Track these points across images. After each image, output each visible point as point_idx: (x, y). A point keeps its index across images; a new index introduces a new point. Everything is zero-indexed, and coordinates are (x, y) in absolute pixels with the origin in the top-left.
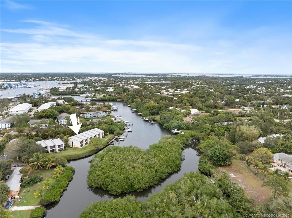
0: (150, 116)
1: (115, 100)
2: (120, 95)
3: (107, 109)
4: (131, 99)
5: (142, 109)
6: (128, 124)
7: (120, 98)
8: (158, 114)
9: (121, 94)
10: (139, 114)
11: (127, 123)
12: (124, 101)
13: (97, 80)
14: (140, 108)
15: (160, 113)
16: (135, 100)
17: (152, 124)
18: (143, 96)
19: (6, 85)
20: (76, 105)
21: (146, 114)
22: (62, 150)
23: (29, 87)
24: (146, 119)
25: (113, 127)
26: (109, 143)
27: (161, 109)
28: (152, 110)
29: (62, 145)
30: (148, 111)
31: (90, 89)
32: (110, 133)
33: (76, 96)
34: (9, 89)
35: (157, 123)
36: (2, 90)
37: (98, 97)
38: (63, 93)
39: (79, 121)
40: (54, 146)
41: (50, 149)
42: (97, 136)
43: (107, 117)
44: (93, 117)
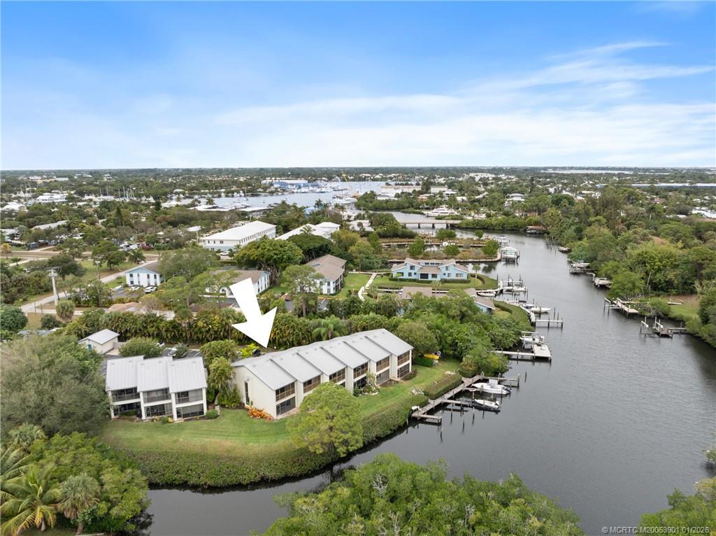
0: (646, 294)
1: (521, 230)
2: (539, 214)
3: (482, 254)
4: (573, 227)
5: (611, 263)
6: (542, 321)
7: (537, 223)
8: (686, 289)
9: (545, 210)
10: (598, 281)
11: (539, 314)
12: (548, 233)
13: (489, 180)
14: (606, 259)
15: (699, 289)
16: (588, 229)
17: (658, 334)
18: (622, 222)
19: (276, 186)
20: (396, 235)
21: (630, 285)
22: (194, 414)
23: (322, 192)
24: (626, 309)
25: (465, 331)
26: (420, 413)
27: (704, 272)
28: (659, 270)
29: (196, 391)
30: (638, 276)
31: (459, 199)
32: (444, 357)
33: (414, 213)
34: (280, 193)
35: (681, 333)
36: (266, 196)
37: (470, 218)
38: (384, 205)
39: (367, 286)
40: (166, 391)
41: (146, 401)
42: (373, 367)
43: (469, 282)
44: (418, 277)
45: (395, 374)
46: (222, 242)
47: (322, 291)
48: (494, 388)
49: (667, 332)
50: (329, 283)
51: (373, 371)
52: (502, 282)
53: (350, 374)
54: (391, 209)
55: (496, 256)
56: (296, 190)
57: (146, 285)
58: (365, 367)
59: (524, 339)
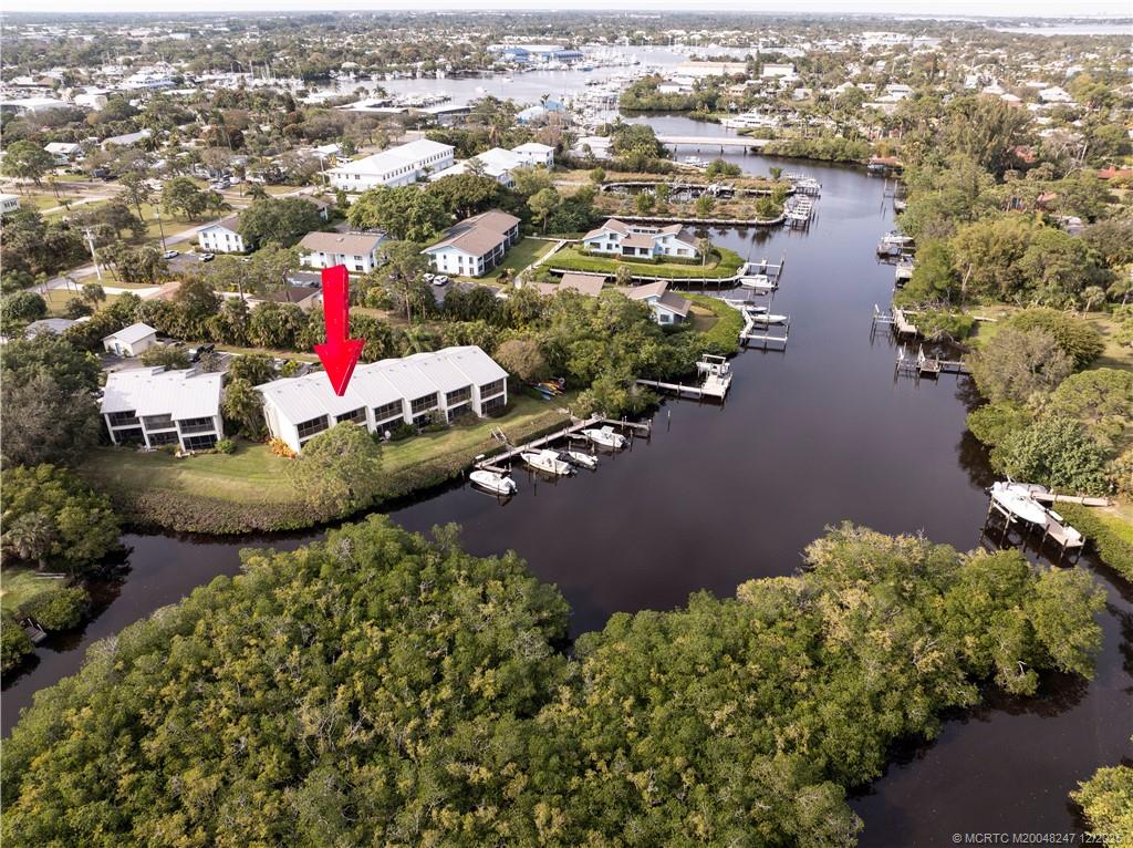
19: (508, 57)
22: (206, 446)
24: (901, 324)
29: (203, 419)
35: (960, 372)
39: (539, 263)
40: (169, 416)
41: (149, 427)
42: (443, 400)
43: (698, 263)
44: (620, 251)
45: (477, 409)
46: (357, 177)
47: (461, 270)
48: (607, 438)
49: (936, 369)
50: (471, 261)
51: (443, 405)
52: (746, 265)
53: (407, 407)
54: (675, 110)
55: (778, 216)
56: (540, 65)
57: (226, 250)
58: (431, 399)
59: (703, 366)
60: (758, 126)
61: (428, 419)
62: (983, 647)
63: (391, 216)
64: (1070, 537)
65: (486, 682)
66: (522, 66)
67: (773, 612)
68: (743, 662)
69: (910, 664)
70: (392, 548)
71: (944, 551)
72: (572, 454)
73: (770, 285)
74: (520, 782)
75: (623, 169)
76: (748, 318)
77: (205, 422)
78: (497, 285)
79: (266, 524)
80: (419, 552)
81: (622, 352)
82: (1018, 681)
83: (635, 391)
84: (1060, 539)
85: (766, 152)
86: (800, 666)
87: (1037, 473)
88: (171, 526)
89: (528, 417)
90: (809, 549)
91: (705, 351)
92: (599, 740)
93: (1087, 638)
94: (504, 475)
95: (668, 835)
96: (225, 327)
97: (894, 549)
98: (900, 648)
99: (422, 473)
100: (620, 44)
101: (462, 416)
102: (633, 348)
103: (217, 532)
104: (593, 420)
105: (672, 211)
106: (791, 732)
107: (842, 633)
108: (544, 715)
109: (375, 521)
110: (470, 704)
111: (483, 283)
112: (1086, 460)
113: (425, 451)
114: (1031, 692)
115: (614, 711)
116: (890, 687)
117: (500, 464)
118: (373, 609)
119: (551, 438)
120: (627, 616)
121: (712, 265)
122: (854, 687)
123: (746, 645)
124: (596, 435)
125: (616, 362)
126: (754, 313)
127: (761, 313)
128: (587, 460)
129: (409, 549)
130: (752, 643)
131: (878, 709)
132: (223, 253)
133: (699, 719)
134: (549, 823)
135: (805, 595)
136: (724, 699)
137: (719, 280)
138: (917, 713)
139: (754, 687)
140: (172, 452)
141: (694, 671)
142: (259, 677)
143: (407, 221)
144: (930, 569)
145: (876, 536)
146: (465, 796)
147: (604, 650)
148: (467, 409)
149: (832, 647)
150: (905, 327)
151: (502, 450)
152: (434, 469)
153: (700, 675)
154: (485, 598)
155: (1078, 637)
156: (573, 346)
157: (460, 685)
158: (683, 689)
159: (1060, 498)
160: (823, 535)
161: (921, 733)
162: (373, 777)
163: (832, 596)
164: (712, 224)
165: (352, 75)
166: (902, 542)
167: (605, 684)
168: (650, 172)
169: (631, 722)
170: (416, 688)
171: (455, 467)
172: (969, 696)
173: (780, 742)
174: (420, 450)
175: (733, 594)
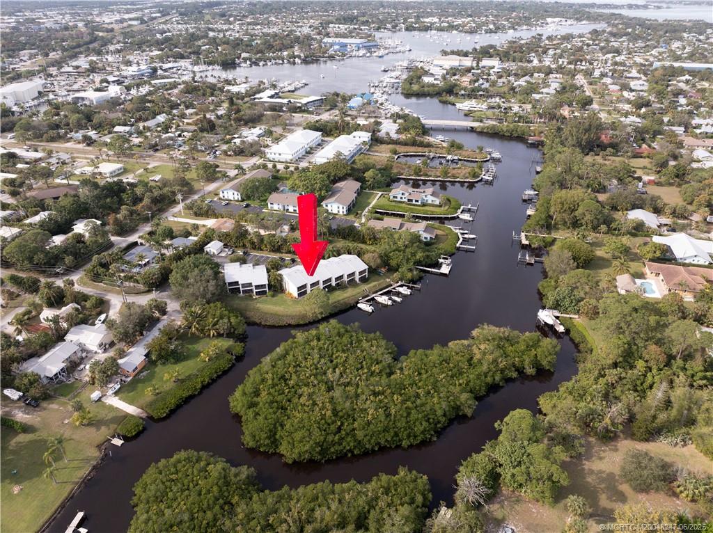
22: (263, 294)
39: (371, 206)
40: (251, 284)
41: (242, 287)
42: (345, 277)
43: (440, 206)
44: (406, 200)
45: (357, 280)
46: (280, 154)
47: (338, 211)
48: (405, 291)
49: (533, 262)
50: (343, 208)
51: (345, 278)
52: (462, 207)
53: (333, 280)
54: (432, 95)
55: (479, 177)
56: (354, 53)
57: (232, 199)
58: (342, 277)
59: (441, 260)
60: (475, 109)
61: (340, 284)
62: (520, 361)
63: (308, 188)
64: (561, 329)
65: (376, 368)
66: (344, 55)
67: (458, 351)
68: (448, 364)
69: (497, 365)
70: (342, 330)
71: (516, 332)
72: (393, 297)
73: (471, 219)
74: (389, 391)
75: (405, 144)
76: (460, 236)
77: (263, 286)
78: (354, 219)
79: (292, 322)
80: (349, 332)
81: (410, 256)
82: (530, 371)
83: (415, 273)
84: (557, 329)
85: (478, 130)
86: (465, 366)
87: (556, 306)
88: (260, 323)
89: (376, 283)
90: (472, 332)
91: (442, 254)
92: (409, 382)
93: (552, 359)
94: (370, 305)
95: (427, 403)
96: (253, 243)
97: (499, 332)
98: (495, 361)
99: (342, 304)
100: (399, 30)
101: (352, 282)
102: (414, 254)
103: (277, 325)
104: (399, 284)
105: (429, 173)
106: (461, 381)
107: (478, 356)
108: (392, 377)
109: (333, 322)
110: (372, 374)
111: (348, 218)
112: (572, 302)
113: (341, 296)
114: (533, 374)
115: (412, 375)
116: (490, 371)
117: (367, 301)
118: (340, 348)
119: (384, 291)
120: (415, 351)
121: (447, 207)
122: (479, 370)
123: (450, 359)
124: (401, 290)
125: (408, 260)
126: (463, 234)
127: (466, 234)
128: (399, 300)
129: (347, 331)
130: (451, 359)
131: (486, 377)
132: (231, 200)
133: (435, 378)
134: (397, 400)
135: (469, 346)
136: (443, 373)
137: (450, 216)
138: (498, 377)
139: (452, 370)
140: (251, 296)
141: (434, 366)
142: (314, 366)
143: (315, 190)
144: (510, 338)
145: (494, 328)
146: (375, 394)
147: (409, 360)
148: (353, 280)
149: (475, 360)
150: (525, 242)
151: (368, 296)
152: (345, 303)
153: (436, 367)
154: (372, 346)
155: (549, 359)
156: (391, 254)
157: (369, 369)
158: (431, 371)
159: (562, 315)
160: (478, 327)
161: (499, 384)
162: (351, 389)
163: (477, 346)
164: (447, 181)
165: (248, 62)
166: (502, 329)
167: (409, 369)
168: (419, 146)
169: (417, 378)
170: (358, 370)
171: (352, 302)
172: (515, 375)
173: (457, 383)
174: (338, 296)
175: (447, 345)
